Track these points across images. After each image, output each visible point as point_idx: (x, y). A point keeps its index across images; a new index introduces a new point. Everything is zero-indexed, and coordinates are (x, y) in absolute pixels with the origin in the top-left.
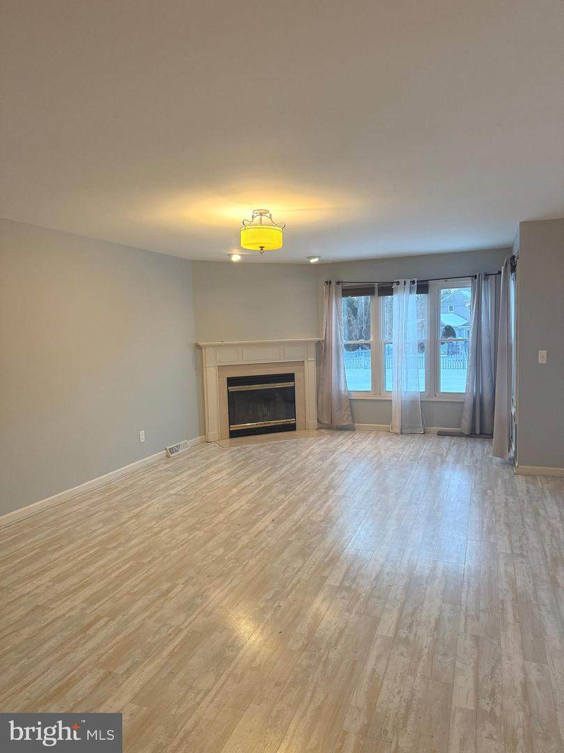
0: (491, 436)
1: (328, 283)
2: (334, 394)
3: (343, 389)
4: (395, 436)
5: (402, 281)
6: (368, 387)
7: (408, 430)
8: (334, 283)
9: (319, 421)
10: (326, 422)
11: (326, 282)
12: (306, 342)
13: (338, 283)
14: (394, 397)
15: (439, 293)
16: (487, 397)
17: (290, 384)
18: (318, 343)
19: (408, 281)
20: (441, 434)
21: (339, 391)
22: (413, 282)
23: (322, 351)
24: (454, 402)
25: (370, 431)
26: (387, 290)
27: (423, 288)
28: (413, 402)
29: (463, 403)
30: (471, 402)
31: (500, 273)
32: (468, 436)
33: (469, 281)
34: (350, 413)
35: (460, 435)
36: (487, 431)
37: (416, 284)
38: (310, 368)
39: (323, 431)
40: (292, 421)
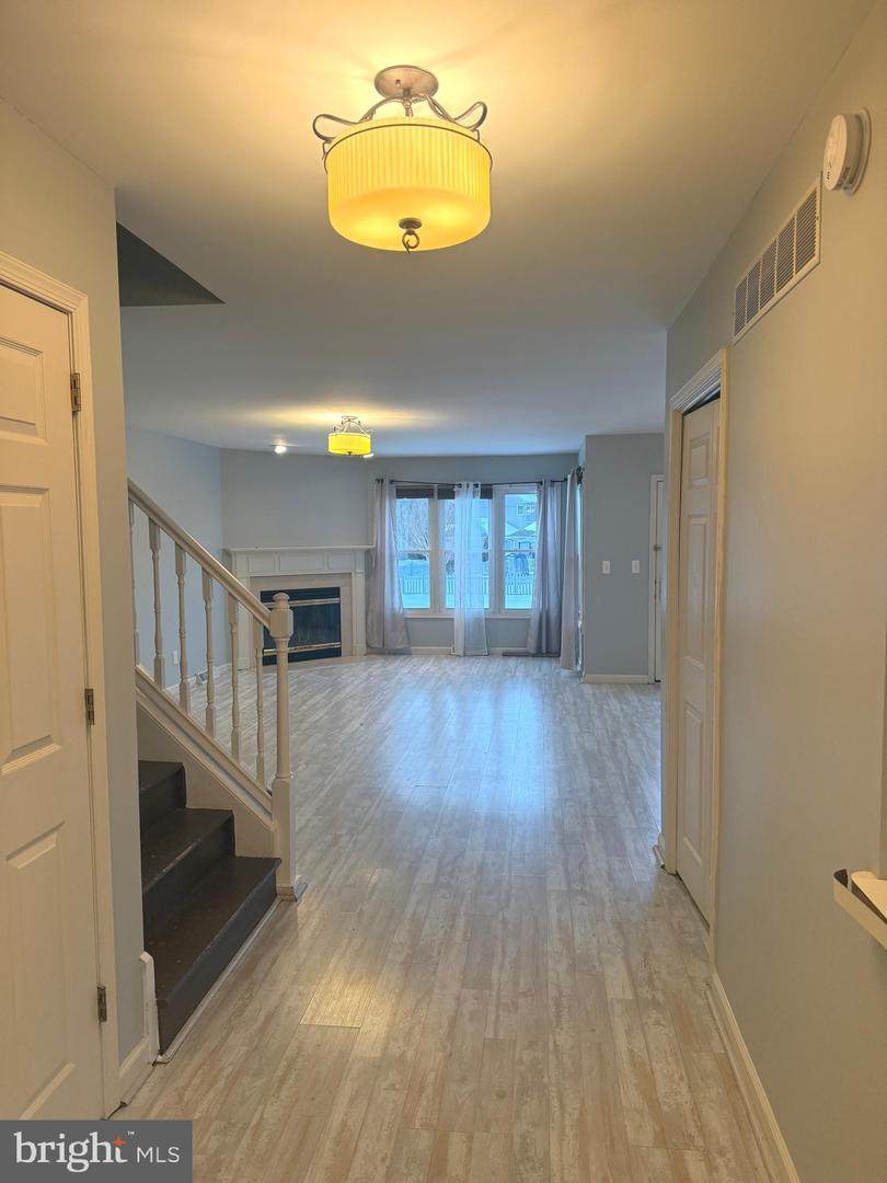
0: (558, 654)
1: (380, 481)
2: (388, 612)
3: (397, 606)
4: (458, 659)
5: (464, 484)
6: (426, 604)
7: (470, 653)
8: (387, 482)
9: (368, 646)
10: (376, 645)
11: (378, 480)
12: (354, 550)
13: (392, 482)
14: (456, 616)
15: (503, 499)
16: (553, 614)
17: (335, 600)
18: (368, 552)
19: (471, 484)
20: (506, 655)
21: (393, 609)
22: (476, 486)
23: (373, 563)
24: (519, 619)
25: (428, 654)
26: (447, 492)
27: (487, 493)
28: (477, 621)
29: (529, 619)
30: (537, 618)
31: (566, 480)
32: (534, 656)
33: (535, 486)
34: (405, 634)
35: (526, 655)
36: (554, 648)
37: (479, 489)
38: (359, 581)
39: (373, 656)
40: (335, 645)
